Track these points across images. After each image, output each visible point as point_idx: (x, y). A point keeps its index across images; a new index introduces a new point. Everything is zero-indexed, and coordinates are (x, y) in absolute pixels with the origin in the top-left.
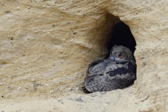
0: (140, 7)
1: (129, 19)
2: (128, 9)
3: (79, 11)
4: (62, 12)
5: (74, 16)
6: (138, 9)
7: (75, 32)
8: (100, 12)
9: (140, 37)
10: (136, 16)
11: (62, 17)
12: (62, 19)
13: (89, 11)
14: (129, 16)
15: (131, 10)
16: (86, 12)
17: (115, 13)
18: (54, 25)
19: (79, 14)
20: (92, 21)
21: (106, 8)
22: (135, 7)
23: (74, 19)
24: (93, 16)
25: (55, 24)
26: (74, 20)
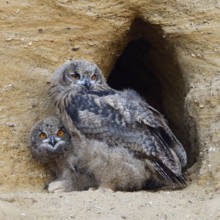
0: (211, 10)
1: (187, 32)
2: (186, 12)
3: (90, 8)
4: (60, 7)
5: (80, 17)
6: (208, 14)
7: (76, 47)
8: (127, 14)
9: (208, 67)
10: (201, 27)
11: (57, 17)
12: (58, 21)
13: (109, 10)
14: (188, 25)
15: (193, 16)
16: (102, 11)
17: (156, 19)
18: (40, 31)
19: (90, 14)
20: (110, 29)
21: (139, 7)
22: (201, 10)
23: (78, 21)
24: (112, 21)
25: (43, 28)
26: (78, 24)
